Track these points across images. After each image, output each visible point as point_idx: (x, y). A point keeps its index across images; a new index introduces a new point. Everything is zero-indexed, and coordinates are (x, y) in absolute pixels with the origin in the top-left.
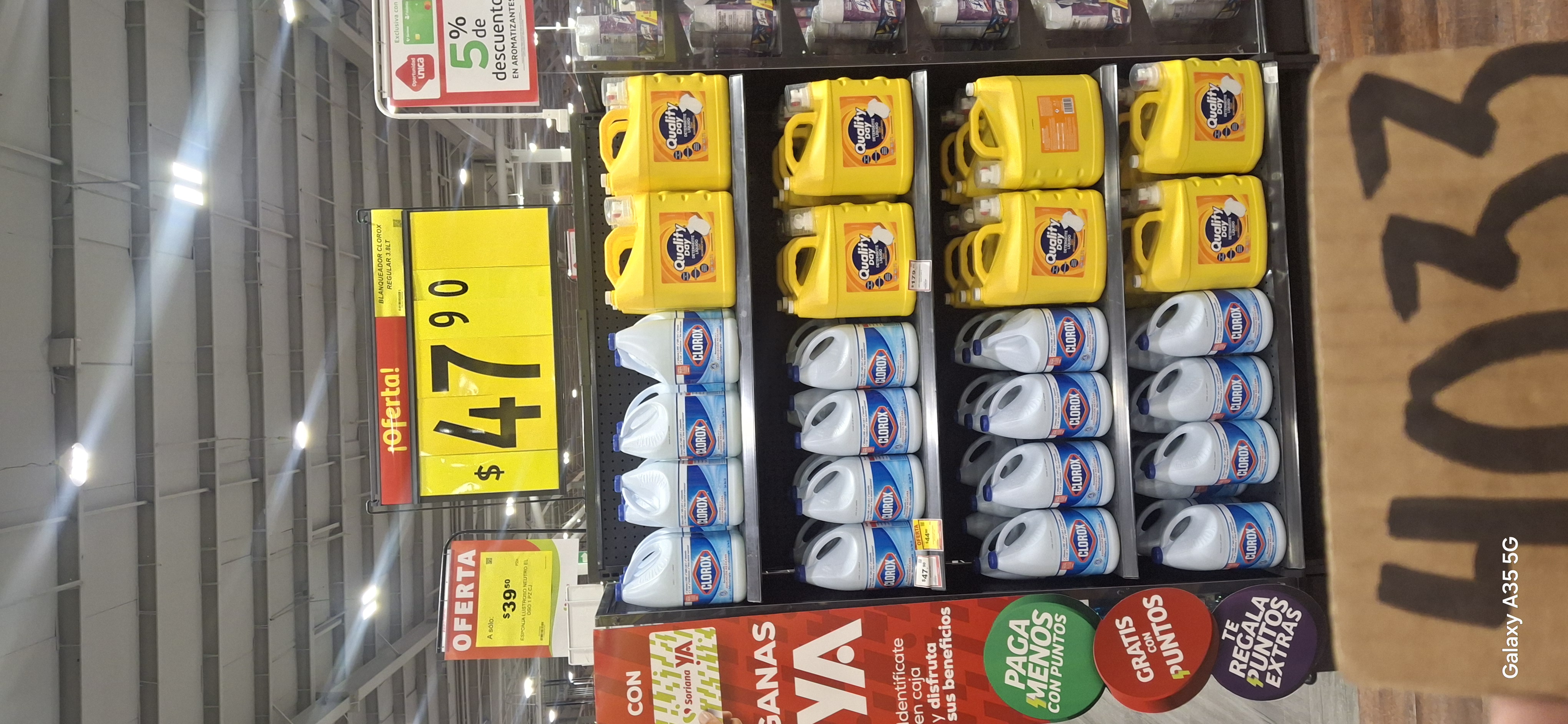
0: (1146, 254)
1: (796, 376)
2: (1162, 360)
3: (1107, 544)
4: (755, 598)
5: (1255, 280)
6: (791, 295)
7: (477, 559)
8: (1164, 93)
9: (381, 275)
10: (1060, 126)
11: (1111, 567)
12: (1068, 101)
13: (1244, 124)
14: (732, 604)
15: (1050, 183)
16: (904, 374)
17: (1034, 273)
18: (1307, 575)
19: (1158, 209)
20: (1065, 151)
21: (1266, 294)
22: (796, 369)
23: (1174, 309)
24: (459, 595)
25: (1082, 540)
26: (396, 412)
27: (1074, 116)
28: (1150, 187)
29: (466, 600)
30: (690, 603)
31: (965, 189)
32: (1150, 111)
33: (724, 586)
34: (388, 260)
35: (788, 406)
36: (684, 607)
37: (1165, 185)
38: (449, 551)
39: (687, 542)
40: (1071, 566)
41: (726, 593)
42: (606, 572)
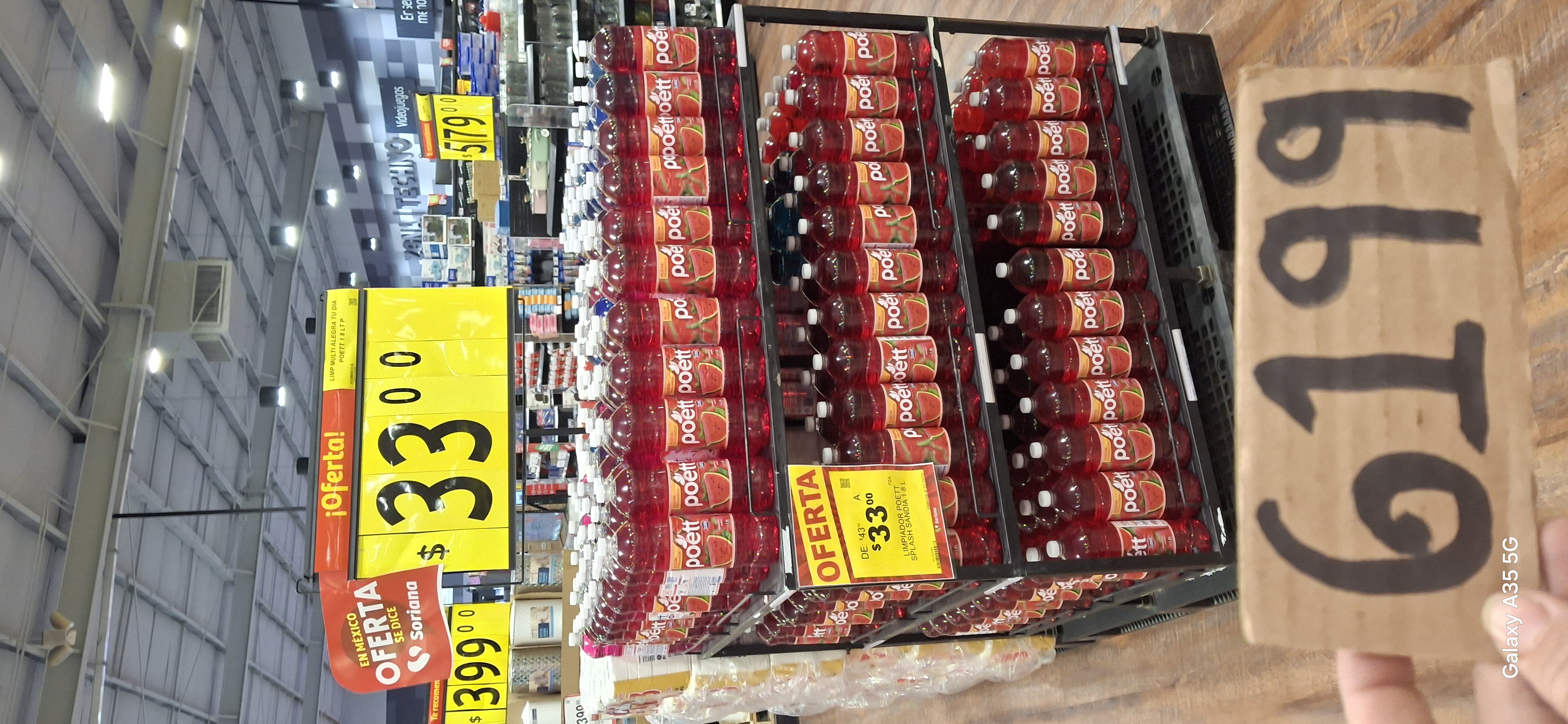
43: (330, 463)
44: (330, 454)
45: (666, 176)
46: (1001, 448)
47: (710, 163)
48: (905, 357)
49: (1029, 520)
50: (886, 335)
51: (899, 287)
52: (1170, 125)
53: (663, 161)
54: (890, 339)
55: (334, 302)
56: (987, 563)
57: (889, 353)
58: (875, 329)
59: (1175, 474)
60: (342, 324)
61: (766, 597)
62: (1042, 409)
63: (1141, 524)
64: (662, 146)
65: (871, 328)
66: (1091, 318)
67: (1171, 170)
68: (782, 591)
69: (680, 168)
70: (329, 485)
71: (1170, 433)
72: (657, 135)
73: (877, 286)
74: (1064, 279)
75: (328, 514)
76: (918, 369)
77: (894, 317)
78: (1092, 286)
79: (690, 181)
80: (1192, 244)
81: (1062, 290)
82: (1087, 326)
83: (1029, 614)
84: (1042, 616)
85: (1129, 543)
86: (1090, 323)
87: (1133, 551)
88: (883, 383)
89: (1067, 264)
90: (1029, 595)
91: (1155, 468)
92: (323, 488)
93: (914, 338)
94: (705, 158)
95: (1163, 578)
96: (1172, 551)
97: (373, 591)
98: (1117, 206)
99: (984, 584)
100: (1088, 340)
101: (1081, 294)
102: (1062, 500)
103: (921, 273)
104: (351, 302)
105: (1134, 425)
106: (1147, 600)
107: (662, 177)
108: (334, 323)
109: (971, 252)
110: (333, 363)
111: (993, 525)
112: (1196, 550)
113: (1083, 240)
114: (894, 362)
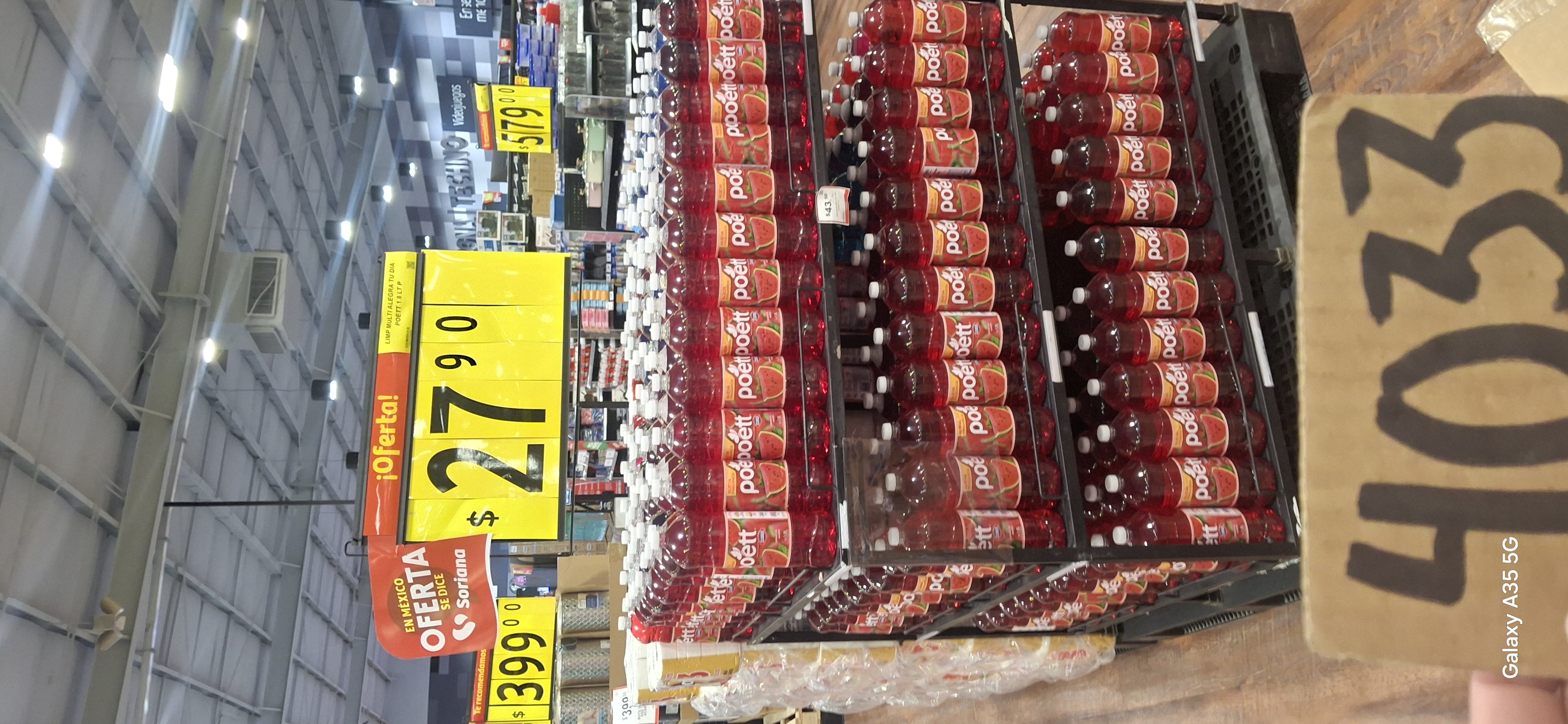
43: (382, 426)
44: (383, 417)
45: (728, 143)
46: (1068, 429)
47: (774, 132)
48: (970, 333)
49: (1095, 506)
50: (950, 310)
51: (964, 261)
52: (1248, 104)
53: (725, 128)
54: (954, 314)
55: (392, 265)
56: (1050, 546)
57: (952, 329)
58: (939, 304)
59: (1249, 461)
60: (399, 286)
61: (821, 574)
62: (1112, 390)
63: (1212, 512)
64: (725, 113)
65: (934, 303)
66: (1163, 299)
67: (1249, 150)
68: (838, 567)
69: (742, 135)
70: (381, 448)
71: (1245, 419)
72: (720, 102)
73: (941, 260)
74: (1136, 258)
75: (379, 478)
76: (983, 345)
77: (959, 292)
78: (1165, 266)
79: (752, 149)
80: (1270, 226)
81: (1133, 269)
82: (1159, 307)
83: (1090, 608)
84: (1103, 611)
85: (1199, 531)
86: (1163, 304)
87: (1204, 540)
88: (946, 358)
89: (1139, 243)
90: (1091, 587)
91: (1228, 455)
92: (375, 451)
93: (978, 314)
94: (769, 127)
95: (1234, 570)
96: (1245, 540)
97: (421, 557)
98: (1192, 185)
99: (1048, 568)
100: (1160, 322)
101: (1153, 274)
102: (1130, 485)
103: (987, 248)
104: (409, 265)
105: (1207, 410)
106: (1214, 596)
107: (724, 144)
108: (391, 286)
109: (1040, 227)
110: (389, 326)
111: (1056, 510)
112: (1269, 541)
113: (1156, 219)
114: (957, 337)
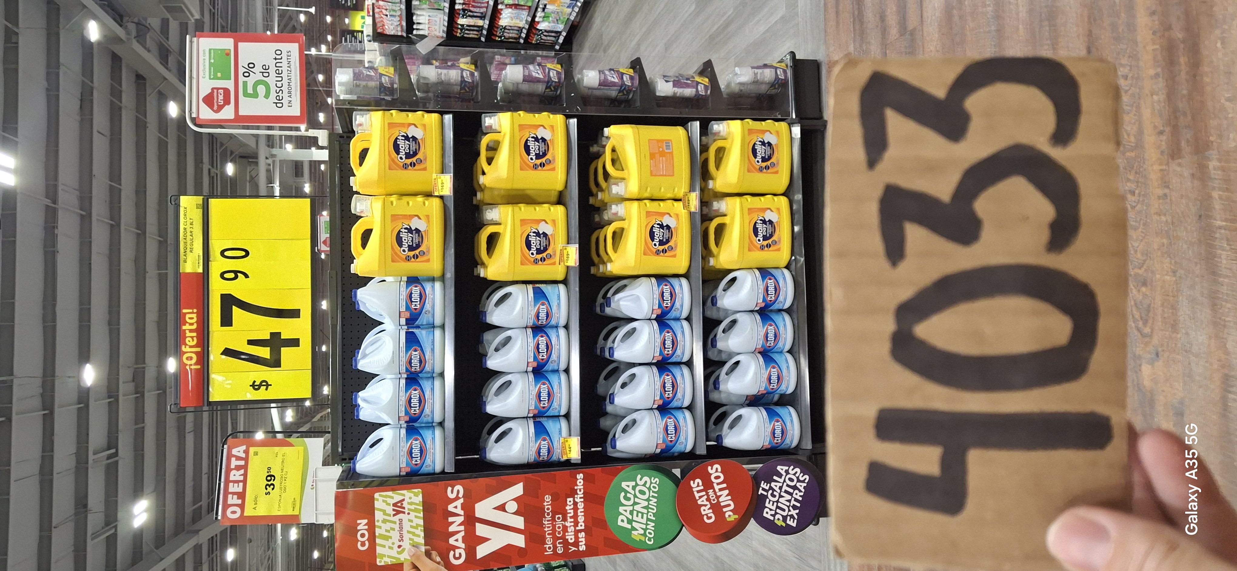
0: (717, 244)
1: (484, 318)
2: (727, 313)
3: (687, 432)
4: (450, 469)
5: (785, 263)
6: (483, 264)
7: (246, 452)
8: (729, 141)
9: (185, 243)
10: (662, 159)
11: (689, 448)
12: (668, 143)
13: (778, 163)
14: (434, 474)
15: (657, 195)
16: (558, 318)
17: (645, 254)
18: (813, 454)
19: (725, 215)
20: (666, 175)
21: (791, 272)
22: (484, 314)
23: (734, 280)
24: (232, 478)
25: (671, 429)
26: (193, 341)
27: (672, 153)
28: (720, 202)
29: (237, 482)
30: (403, 473)
31: (603, 197)
32: (721, 151)
33: (428, 461)
34: (191, 232)
35: (479, 341)
36: (400, 476)
37: (728, 199)
38: (225, 446)
39: (403, 431)
40: (664, 447)
41: (430, 466)
42: (344, 457)
